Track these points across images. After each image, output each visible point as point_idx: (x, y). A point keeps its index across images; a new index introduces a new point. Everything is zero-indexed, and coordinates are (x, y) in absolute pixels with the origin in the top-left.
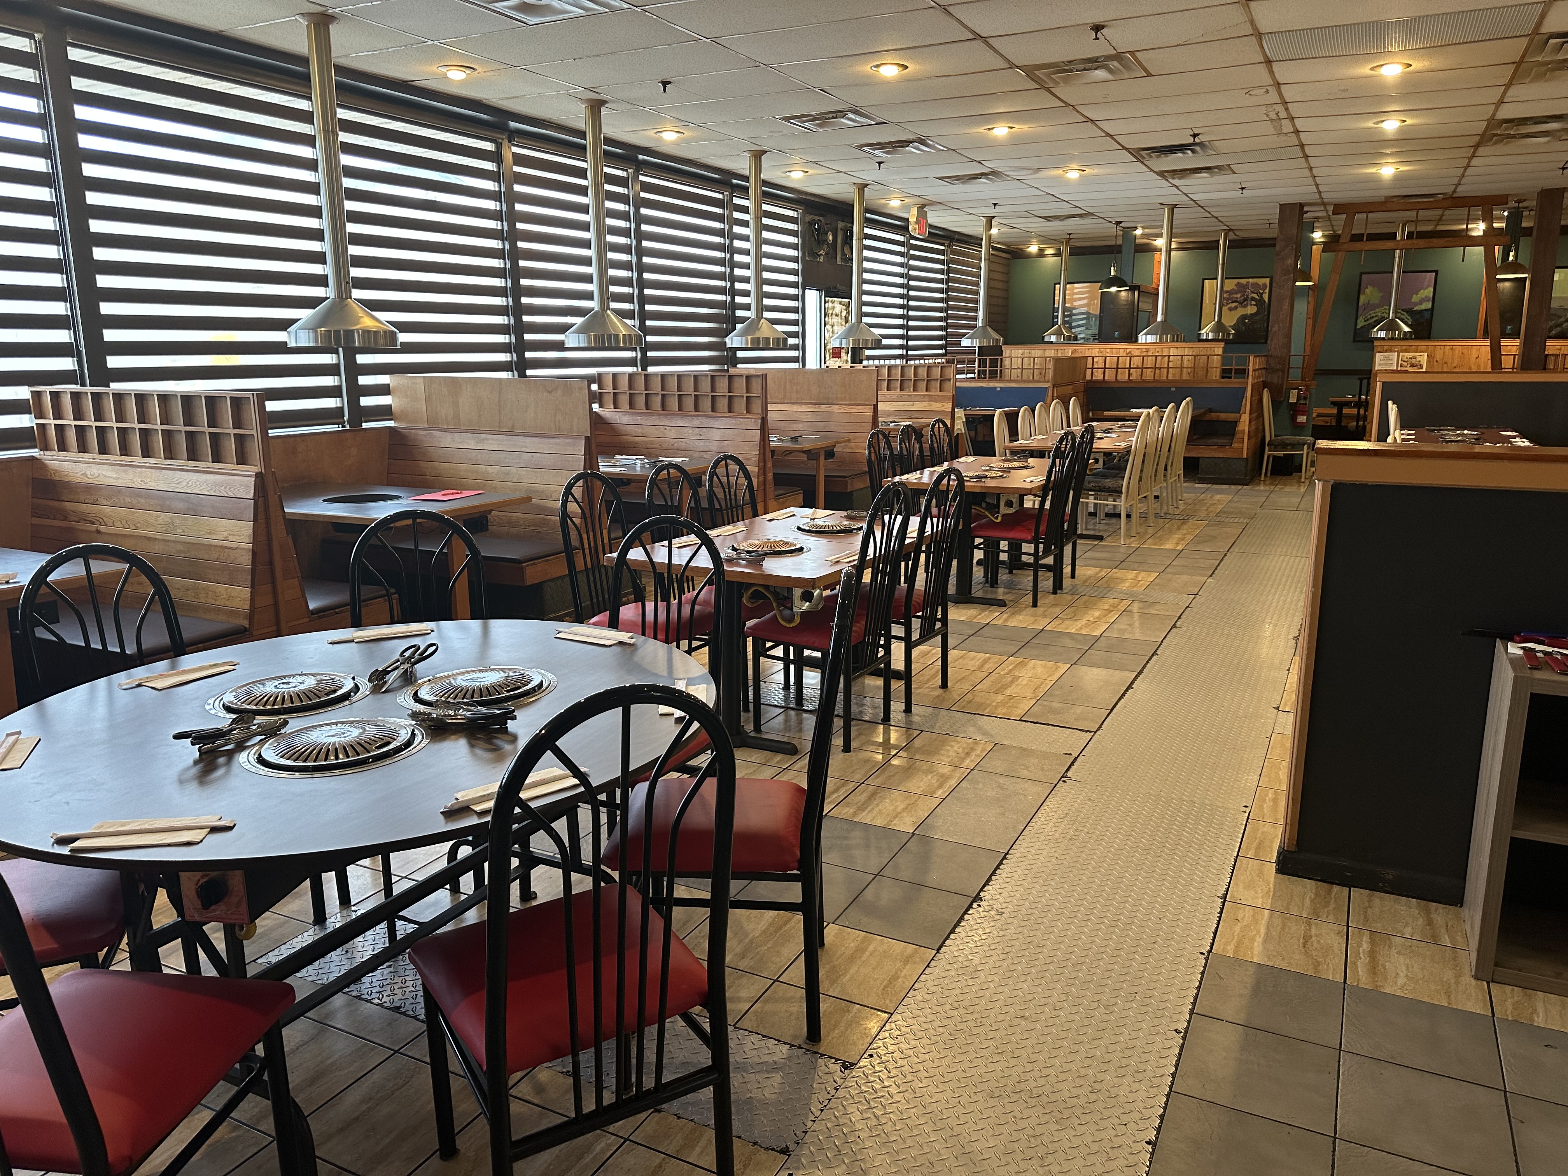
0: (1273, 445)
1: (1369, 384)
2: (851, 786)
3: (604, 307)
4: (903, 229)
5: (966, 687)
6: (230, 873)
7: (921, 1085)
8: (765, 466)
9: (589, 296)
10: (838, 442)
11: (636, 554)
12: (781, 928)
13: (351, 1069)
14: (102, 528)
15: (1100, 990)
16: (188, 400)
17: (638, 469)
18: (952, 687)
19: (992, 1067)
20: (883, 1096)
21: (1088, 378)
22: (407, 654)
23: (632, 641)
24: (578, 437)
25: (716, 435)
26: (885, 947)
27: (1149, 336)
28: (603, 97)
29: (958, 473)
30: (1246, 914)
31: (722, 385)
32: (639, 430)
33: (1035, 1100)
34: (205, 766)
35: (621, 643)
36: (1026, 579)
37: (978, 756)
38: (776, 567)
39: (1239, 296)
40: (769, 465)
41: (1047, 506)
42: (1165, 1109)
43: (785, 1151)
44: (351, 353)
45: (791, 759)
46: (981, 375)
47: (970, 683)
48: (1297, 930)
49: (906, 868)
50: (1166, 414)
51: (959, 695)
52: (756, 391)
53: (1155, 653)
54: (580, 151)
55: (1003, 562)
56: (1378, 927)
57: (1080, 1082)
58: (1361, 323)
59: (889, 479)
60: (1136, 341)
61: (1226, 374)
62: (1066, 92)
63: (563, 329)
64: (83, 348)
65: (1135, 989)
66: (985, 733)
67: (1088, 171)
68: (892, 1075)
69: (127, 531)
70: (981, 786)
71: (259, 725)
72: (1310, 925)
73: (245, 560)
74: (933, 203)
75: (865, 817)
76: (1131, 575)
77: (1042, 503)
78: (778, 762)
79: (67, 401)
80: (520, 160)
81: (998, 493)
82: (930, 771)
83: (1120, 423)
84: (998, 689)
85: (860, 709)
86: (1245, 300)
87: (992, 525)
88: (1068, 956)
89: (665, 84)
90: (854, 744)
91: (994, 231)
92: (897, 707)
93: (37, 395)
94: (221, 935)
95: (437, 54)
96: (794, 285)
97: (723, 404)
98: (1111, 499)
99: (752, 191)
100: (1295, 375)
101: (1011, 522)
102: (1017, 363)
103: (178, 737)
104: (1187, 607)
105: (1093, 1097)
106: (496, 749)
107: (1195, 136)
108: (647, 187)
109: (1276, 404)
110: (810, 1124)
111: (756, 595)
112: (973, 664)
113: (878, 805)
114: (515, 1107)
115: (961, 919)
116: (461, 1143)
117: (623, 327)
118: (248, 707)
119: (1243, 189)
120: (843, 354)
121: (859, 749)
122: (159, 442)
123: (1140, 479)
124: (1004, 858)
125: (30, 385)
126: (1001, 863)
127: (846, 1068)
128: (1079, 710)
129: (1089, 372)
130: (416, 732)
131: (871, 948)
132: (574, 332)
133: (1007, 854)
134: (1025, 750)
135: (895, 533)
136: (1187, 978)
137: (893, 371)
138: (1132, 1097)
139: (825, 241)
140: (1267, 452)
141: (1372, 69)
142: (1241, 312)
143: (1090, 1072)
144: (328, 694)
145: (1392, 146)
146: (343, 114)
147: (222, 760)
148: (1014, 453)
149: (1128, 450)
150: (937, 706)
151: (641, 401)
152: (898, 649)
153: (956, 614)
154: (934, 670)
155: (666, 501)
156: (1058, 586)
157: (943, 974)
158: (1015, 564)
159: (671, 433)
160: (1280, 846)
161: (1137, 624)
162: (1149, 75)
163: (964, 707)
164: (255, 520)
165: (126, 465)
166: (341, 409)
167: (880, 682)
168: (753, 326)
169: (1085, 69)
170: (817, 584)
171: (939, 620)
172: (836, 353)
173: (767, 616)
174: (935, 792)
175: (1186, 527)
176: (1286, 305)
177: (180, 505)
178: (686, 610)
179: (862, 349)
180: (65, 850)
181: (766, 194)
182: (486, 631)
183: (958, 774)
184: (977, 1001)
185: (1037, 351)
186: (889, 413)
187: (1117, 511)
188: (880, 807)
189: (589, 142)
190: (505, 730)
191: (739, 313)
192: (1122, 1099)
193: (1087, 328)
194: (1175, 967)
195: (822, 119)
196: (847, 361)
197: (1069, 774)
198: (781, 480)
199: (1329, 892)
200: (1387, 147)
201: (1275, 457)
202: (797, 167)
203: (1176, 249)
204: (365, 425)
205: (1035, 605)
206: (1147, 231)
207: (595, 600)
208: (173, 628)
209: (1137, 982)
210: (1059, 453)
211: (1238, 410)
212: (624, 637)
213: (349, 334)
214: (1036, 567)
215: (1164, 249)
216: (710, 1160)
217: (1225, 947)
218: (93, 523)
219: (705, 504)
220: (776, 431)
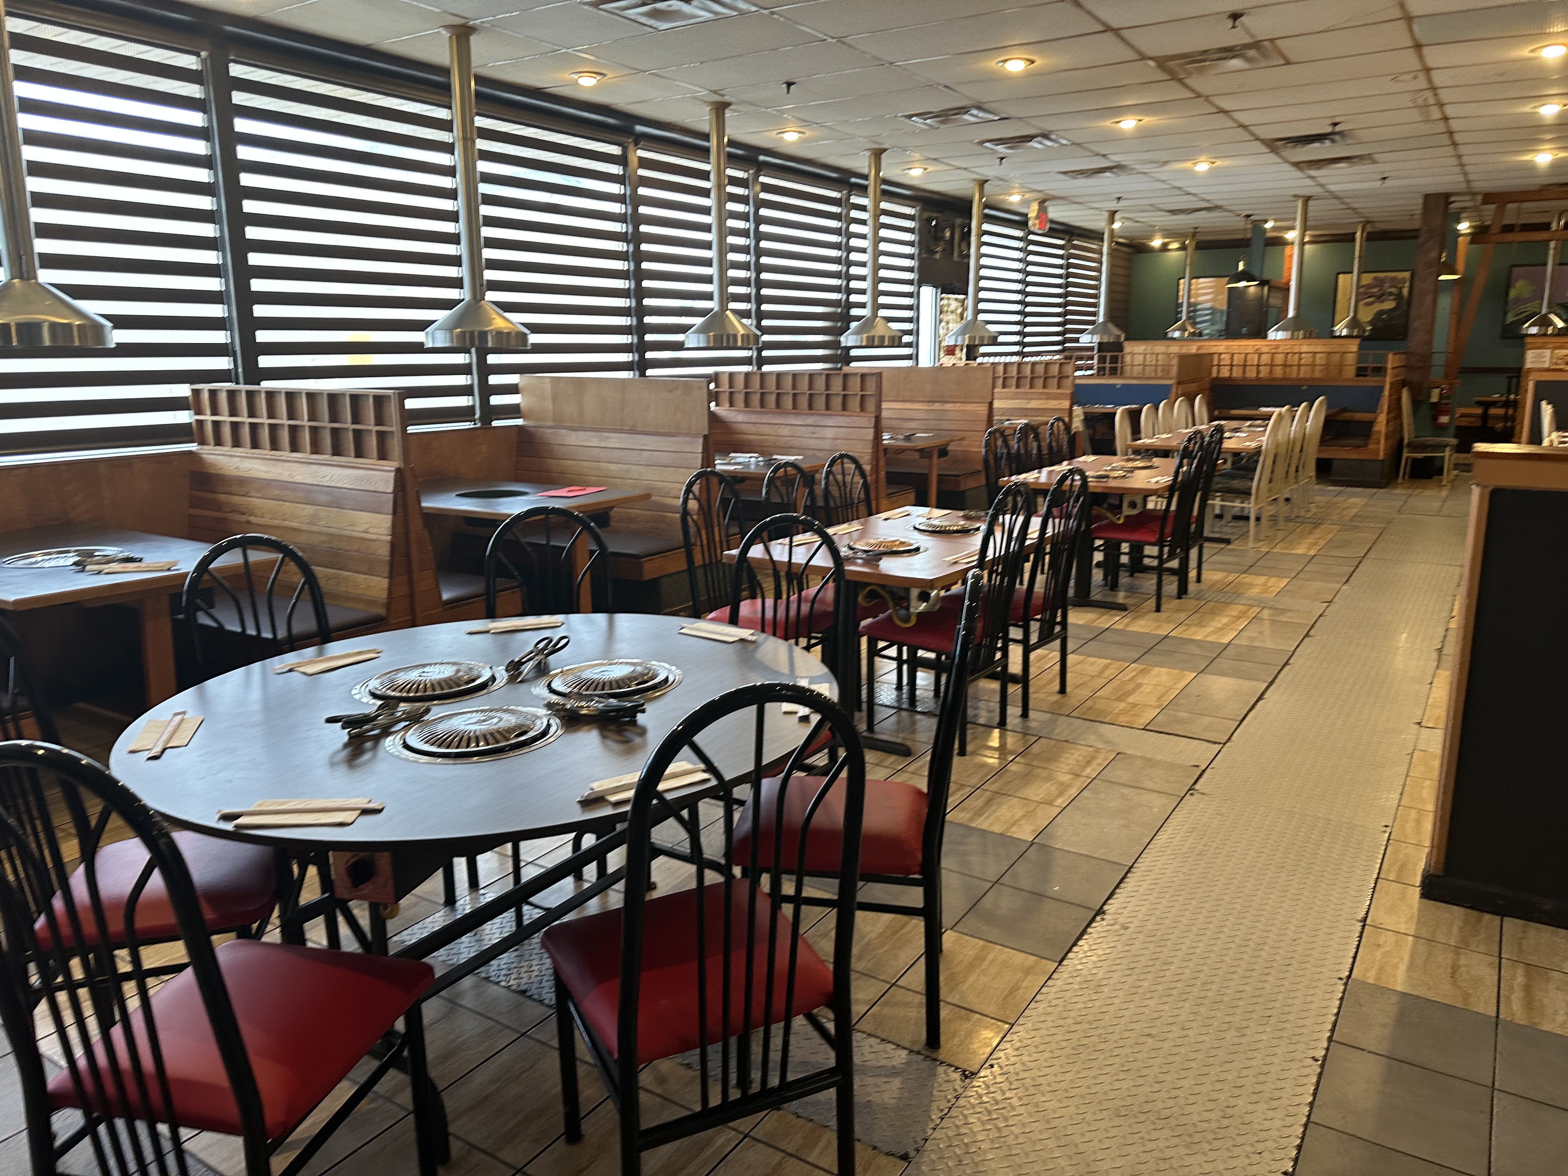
0: (1413, 447)
1: (1518, 383)
2: (967, 791)
3: (723, 307)
4: (1023, 224)
5: (1085, 693)
6: (378, 854)
7: (1043, 1099)
8: (877, 464)
9: (709, 296)
10: (952, 441)
11: (756, 552)
12: (897, 932)
13: (481, 1049)
14: (253, 519)
15: (1231, 1011)
16: (333, 398)
17: (753, 467)
18: (1071, 692)
19: (1117, 1085)
20: (1004, 1108)
21: (1214, 375)
22: (541, 646)
23: (753, 638)
24: (696, 435)
25: (830, 433)
26: (1004, 957)
27: (1280, 333)
28: (727, 99)
29: (1081, 472)
30: (1387, 939)
31: (837, 384)
32: (752, 429)
33: (1163, 1121)
34: (354, 750)
35: (742, 640)
36: (1149, 583)
37: (1099, 764)
38: (891, 567)
39: (1375, 290)
40: (882, 463)
41: (1173, 507)
42: (1303, 1139)
43: (905, 1157)
44: (482, 354)
45: (904, 761)
46: (1101, 371)
47: (1090, 689)
48: (1444, 959)
49: (1025, 875)
50: (1298, 413)
51: (1079, 701)
52: (871, 390)
53: (1286, 664)
54: (703, 153)
55: (1124, 565)
56: (1533, 959)
57: (1211, 1106)
58: (1510, 319)
59: (1006, 479)
60: (1265, 337)
61: (1361, 372)
62: (1198, 83)
63: (683, 329)
64: (238, 348)
65: (1269, 1013)
66: (1107, 742)
67: (1219, 163)
68: (1013, 1087)
69: (275, 522)
70: (1103, 796)
71: (404, 712)
72: (1458, 954)
73: (384, 552)
74: (1054, 198)
75: (982, 823)
76: (1261, 580)
77: (1169, 505)
78: (892, 763)
79: (223, 398)
80: (645, 163)
81: (1120, 494)
82: (1048, 779)
83: (1248, 423)
84: (1120, 697)
85: (975, 712)
86: (1383, 295)
87: (1113, 527)
88: (1197, 975)
89: (789, 84)
90: (969, 748)
91: (1117, 226)
92: (1014, 711)
93: (196, 393)
94: (367, 914)
95: (571, 61)
96: (910, 282)
97: (837, 402)
98: (1239, 501)
99: (871, 190)
100: (1437, 373)
101: (1133, 523)
102: (1139, 359)
103: (330, 720)
104: (1320, 616)
105: (1225, 1122)
106: (627, 742)
107: (1335, 124)
108: (767, 188)
109: (1416, 403)
110: (930, 1132)
111: (872, 595)
112: (1092, 670)
113: (995, 811)
114: (643, 1097)
115: (1084, 932)
116: (586, 1127)
117: (741, 327)
118: (393, 694)
119: (1384, 179)
120: (957, 351)
121: (974, 753)
122: (306, 438)
123: (1271, 481)
124: (1128, 871)
125: (192, 383)
126: (1125, 877)
127: (966, 1077)
128: (1207, 720)
129: (1215, 369)
130: (551, 722)
131: (991, 957)
132: (694, 332)
133: (1131, 867)
134: (1149, 760)
135: (1015, 535)
136: (1324, 1004)
137: (1009, 369)
138: (1267, 1125)
139: (942, 238)
140: (1406, 454)
141: (1533, 51)
142: (1377, 307)
143: (1222, 1096)
144: (468, 683)
145: (1549, 132)
146: (481, 122)
147: (368, 745)
148: (1137, 452)
149: (1258, 451)
150: (1055, 712)
151: (756, 399)
152: (1016, 653)
153: (1077, 618)
154: (1051, 676)
155: (783, 499)
156: (1182, 591)
157: (1066, 987)
158: (1137, 566)
159: (785, 431)
160: (1424, 870)
161: (1267, 632)
162: (1288, 63)
163: (1084, 713)
164: (394, 513)
165: (275, 460)
166: (472, 407)
167: (995, 685)
168: (868, 324)
169: (1219, 59)
170: (936, 585)
171: (1058, 623)
172: (950, 351)
173: (881, 616)
174: (1054, 800)
175: (1318, 531)
176: (1429, 299)
177: (323, 498)
178: (805, 608)
179: (978, 345)
180: (229, 826)
181: (885, 193)
182: (611, 625)
183: (1079, 784)
184: (1101, 1016)
185: (1160, 347)
186: (1004, 411)
187: (1245, 513)
188: (997, 814)
189: (713, 144)
190: (634, 723)
191: (854, 312)
192: (1256, 1126)
193: (1212, 324)
194: (1311, 992)
195: (945, 116)
196: (961, 359)
197: (1197, 787)
198: (894, 479)
199: (1479, 920)
200: (1545, 133)
201: (1415, 460)
202: (917, 165)
203: (1309, 242)
204: (495, 423)
205: (1158, 609)
206: (1279, 224)
207: (712, 595)
208: (320, 614)
209: (1270, 1005)
210: (1186, 454)
211: (1374, 408)
212: (745, 633)
213: (483, 335)
214: (1160, 571)
215: (1297, 243)
216: (831, 1161)
217: (1366, 972)
218: (243, 514)
219: (820, 502)
220: (890, 429)
